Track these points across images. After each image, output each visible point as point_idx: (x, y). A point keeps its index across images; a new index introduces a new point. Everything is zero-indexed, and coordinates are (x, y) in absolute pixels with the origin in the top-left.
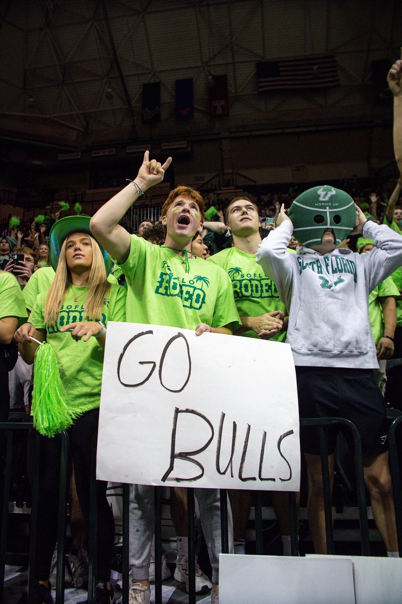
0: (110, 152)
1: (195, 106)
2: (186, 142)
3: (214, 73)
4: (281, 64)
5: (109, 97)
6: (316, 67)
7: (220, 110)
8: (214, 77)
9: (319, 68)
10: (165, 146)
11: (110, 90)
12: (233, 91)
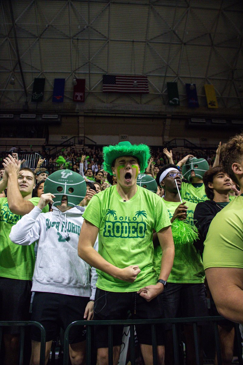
0: (10, 116)
1: (65, 95)
2: (57, 115)
3: (78, 78)
4: (116, 77)
5: (13, 83)
6: (135, 82)
7: (80, 98)
8: (77, 80)
9: (137, 82)
10: (45, 116)
11: (13, 79)
12: (88, 89)
